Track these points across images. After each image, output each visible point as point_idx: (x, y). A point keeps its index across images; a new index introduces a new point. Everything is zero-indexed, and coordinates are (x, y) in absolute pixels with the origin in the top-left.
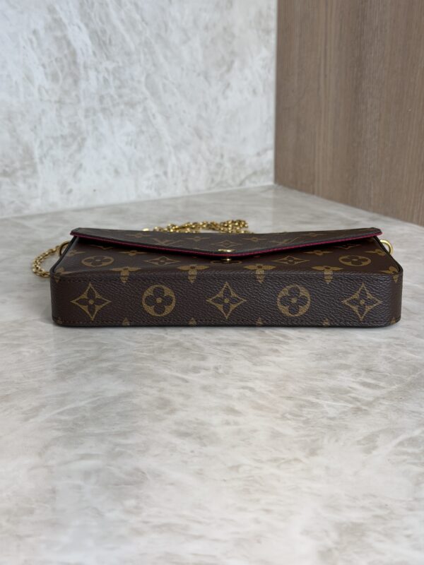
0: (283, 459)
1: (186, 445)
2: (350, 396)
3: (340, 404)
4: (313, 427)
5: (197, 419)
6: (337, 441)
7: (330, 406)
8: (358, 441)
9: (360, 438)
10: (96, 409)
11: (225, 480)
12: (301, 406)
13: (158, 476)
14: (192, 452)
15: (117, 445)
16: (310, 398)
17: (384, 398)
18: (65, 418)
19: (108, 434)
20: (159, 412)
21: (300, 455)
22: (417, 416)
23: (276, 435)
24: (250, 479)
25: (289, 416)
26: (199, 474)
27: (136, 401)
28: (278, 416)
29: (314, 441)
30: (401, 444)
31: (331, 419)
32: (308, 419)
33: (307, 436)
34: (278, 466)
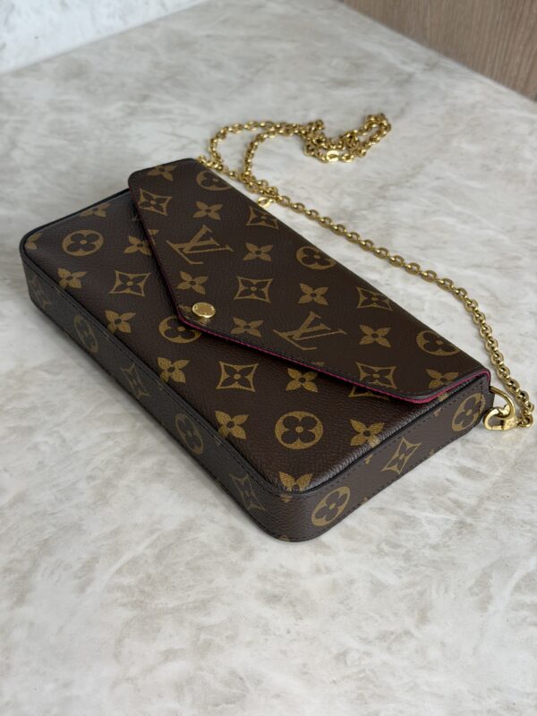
0: (392, 633)
1: (279, 618)
2: (450, 499)
3: (441, 516)
4: (416, 566)
5: (282, 567)
6: (446, 591)
7: (430, 522)
8: (471, 589)
9: (471, 582)
10: (159, 558)
11: (334, 682)
12: (396, 526)
13: (258, 682)
14: (289, 632)
15: (201, 628)
16: (405, 508)
17: (489, 498)
18: (127, 580)
19: (184, 607)
20: (234, 557)
21: (409, 622)
22: (530, 531)
23: (377, 588)
24: (361, 676)
25: (386, 548)
26: (304, 673)
27: (203, 536)
28: (374, 548)
29: (422, 594)
30: (517, 588)
31: (435, 547)
32: (408, 551)
33: (412, 584)
34: (389, 648)
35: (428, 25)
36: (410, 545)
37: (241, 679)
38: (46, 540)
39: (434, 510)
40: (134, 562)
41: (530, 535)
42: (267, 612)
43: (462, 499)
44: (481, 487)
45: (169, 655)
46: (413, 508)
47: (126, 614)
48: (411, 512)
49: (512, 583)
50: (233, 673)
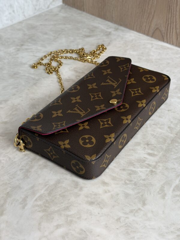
0: (134, 210)
1: (94, 209)
2: (146, 164)
3: (144, 170)
4: (139, 187)
5: (93, 192)
6: (150, 194)
7: (141, 172)
8: (158, 192)
9: (158, 190)
10: (49, 194)
11: (117, 228)
12: (130, 174)
13: (91, 232)
14: (99, 214)
15: (68, 216)
16: (132, 168)
17: (159, 162)
18: (39, 203)
19: (61, 210)
20: (76, 191)
21: (140, 206)
23: (127, 195)
24: (126, 225)
25: (128, 182)
26: (106, 227)
27: (64, 185)
28: (123, 182)
29: (142, 196)
30: (174, 190)
31: (144, 180)
32: (135, 182)
33: (139, 193)
34: (134, 215)
35: (114, 16)
36: (135, 180)
37: (85, 231)
38: (8, 193)
39: (142, 168)
40: (41, 196)
41: (175, 172)
42: (90, 208)
43: (150, 163)
44: (156, 159)
45: (58, 227)
46: (135, 168)
47: (41, 214)
48: (134, 169)
49: (172, 189)
50: (82, 230)
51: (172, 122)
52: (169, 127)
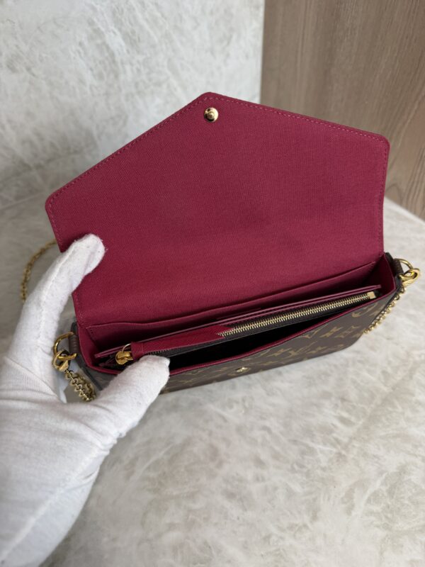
0: (297, 525)
1: (234, 509)
4: (312, 481)
5: (237, 474)
6: (329, 499)
7: (322, 452)
8: (342, 499)
9: (343, 494)
10: (171, 461)
11: (262, 555)
12: (303, 453)
13: (219, 551)
14: (238, 518)
15: (190, 511)
16: (308, 441)
17: (355, 438)
18: (152, 474)
20: (212, 465)
21: (306, 519)
22: (377, 462)
23: (290, 494)
24: (277, 553)
25: (296, 466)
26: (245, 547)
27: (195, 450)
28: (289, 467)
29: (315, 500)
30: (369, 501)
31: (324, 469)
32: (309, 470)
33: (310, 493)
34: (294, 536)
36: (310, 467)
37: (210, 547)
39: (325, 444)
40: (157, 462)
41: (377, 465)
42: (227, 504)
43: (340, 438)
44: (350, 431)
45: (171, 527)
46: (313, 441)
47: (150, 496)
48: (311, 444)
49: (366, 497)
50: (205, 543)
51: (389, 363)
52: (384, 372)
